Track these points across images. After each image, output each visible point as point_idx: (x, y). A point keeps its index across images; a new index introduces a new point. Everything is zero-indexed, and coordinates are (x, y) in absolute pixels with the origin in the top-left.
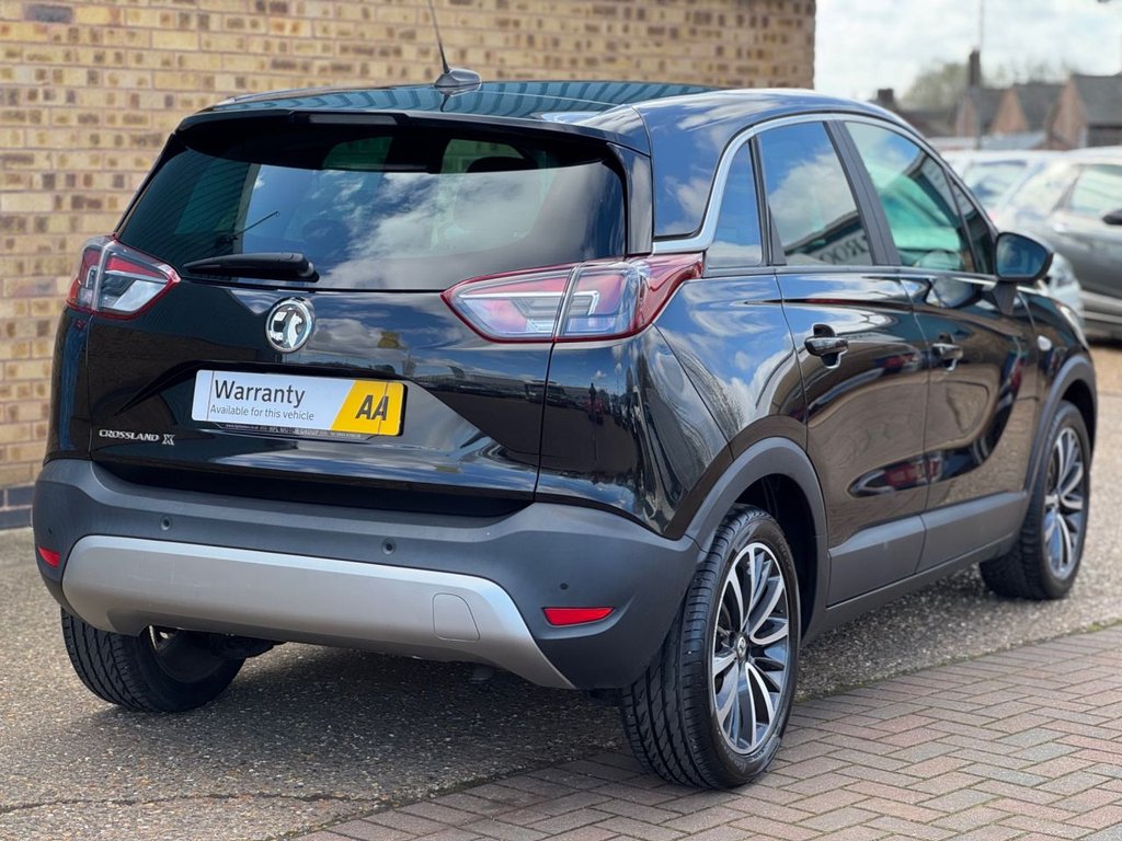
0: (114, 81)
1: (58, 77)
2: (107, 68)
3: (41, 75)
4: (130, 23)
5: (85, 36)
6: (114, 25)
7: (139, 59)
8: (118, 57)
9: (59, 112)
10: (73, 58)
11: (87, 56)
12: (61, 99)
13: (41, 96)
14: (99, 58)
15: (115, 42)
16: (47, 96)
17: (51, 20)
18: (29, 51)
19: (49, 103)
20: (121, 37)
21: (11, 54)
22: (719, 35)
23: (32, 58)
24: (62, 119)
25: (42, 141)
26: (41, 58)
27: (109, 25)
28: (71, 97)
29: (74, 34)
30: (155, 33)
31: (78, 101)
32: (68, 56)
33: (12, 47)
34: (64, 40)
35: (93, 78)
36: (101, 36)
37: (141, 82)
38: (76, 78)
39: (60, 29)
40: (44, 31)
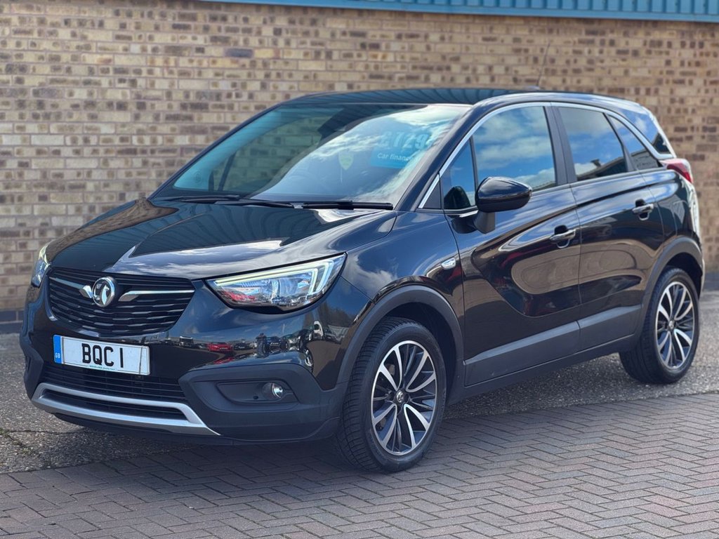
0: (275, 87)
1: (244, 86)
2: (272, 81)
3: (234, 85)
4: (285, 57)
5: (260, 64)
6: (276, 58)
7: (290, 75)
8: (278, 75)
9: (244, 104)
10: (253, 76)
11: (260, 75)
12: (245, 97)
13: (234, 96)
14: (267, 76)
15: (276, 67)
16: (238, 96)
17: (241, 56)
18: (227, 73)
19: (239, 99)
20: (280, 64)
21: (217, 75)
22: (667, 53)
23: (229, 76)
24: (246, 108)
25: (234, 119)
26: (234, 76)
27: (273, 58)
28: (251, 96)
29: (253, 64)
30: (300, 62)
31: (255, 98)
32: (249, 75)
33: (218, 71)
34: (248, 66)
35: (264, 86)
36: (269, 64)
37: (291, 88)
38: (254, 86)
39: (246, 61)
40: (236, 62)
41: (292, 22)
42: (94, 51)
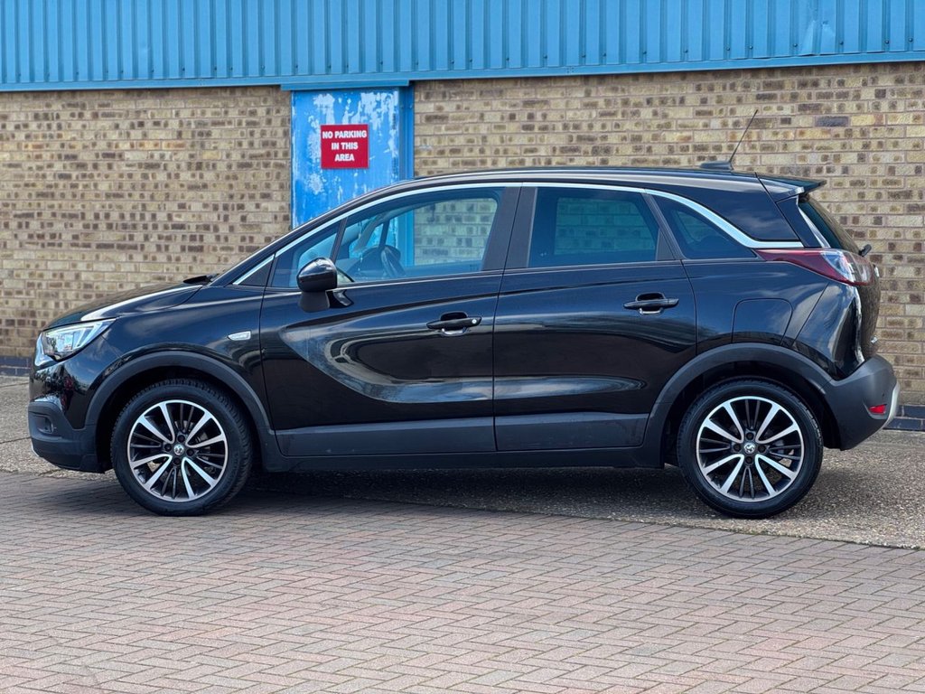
0: (877, 159)
1: (837, 158)
2: (872, 151)
3: (825, 158)
4: (889, 123)
5: (857, 133)
6: (877, 125)
7: (896, 144)
8: (880, 144)
9: (837, 180)
10: (848, 147)
11: (857, 145)
12: (838, 171)
13: (825, 171)
14: (866, 146)
15: (878, 135)
16: (829, 170)
17: (834, 125)
18: (817, 144)
19: (830, 175)
20: (883, 132)
21: (805, 147)
23: (819, 149)
24: (840, 184)
25: (824, 197)
26: (826, 148)
27: (874, 125)
28: (845, 170)
29: (849, 134)
30: (908, 128)
31: (850, 173)
32: (844, 146)
33: (806, 142)
34: (842, 137)
35: (861, 158)
36: (869, 132)
37: (896, 159)
38: (850, 158)
39: (840, 130)
40: (829, 132)
41: (899, 81)
42: (674, 129)
